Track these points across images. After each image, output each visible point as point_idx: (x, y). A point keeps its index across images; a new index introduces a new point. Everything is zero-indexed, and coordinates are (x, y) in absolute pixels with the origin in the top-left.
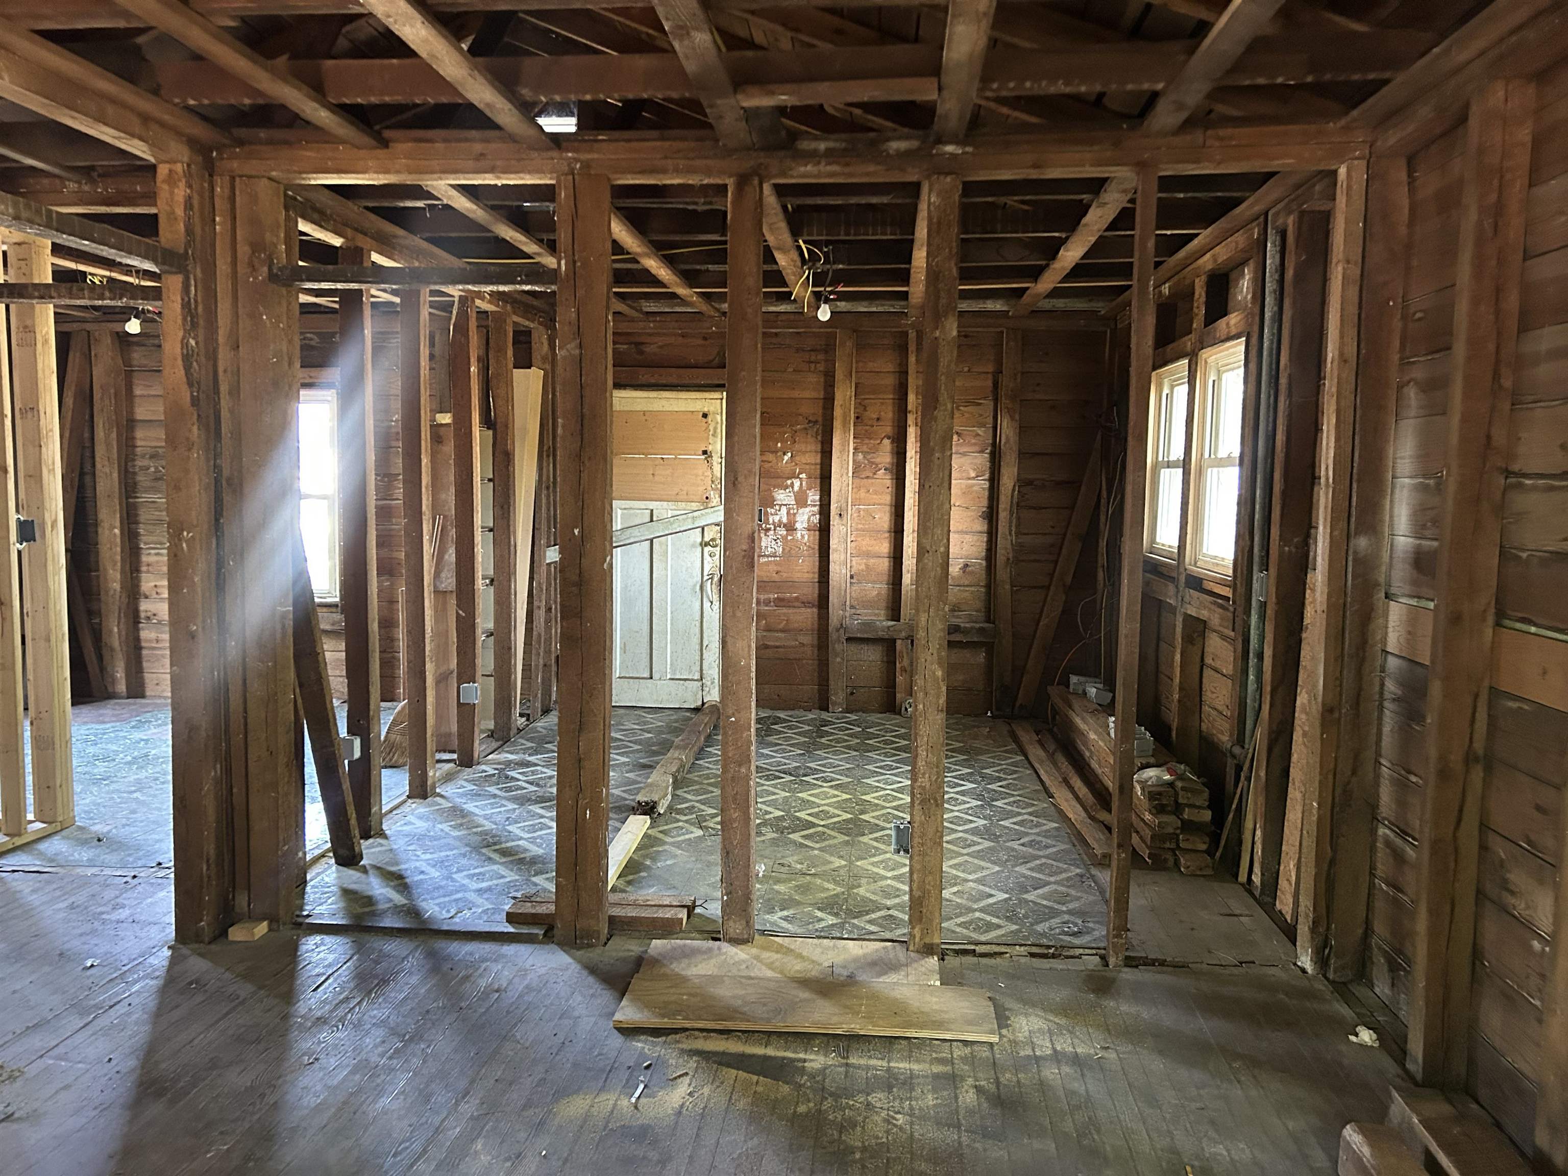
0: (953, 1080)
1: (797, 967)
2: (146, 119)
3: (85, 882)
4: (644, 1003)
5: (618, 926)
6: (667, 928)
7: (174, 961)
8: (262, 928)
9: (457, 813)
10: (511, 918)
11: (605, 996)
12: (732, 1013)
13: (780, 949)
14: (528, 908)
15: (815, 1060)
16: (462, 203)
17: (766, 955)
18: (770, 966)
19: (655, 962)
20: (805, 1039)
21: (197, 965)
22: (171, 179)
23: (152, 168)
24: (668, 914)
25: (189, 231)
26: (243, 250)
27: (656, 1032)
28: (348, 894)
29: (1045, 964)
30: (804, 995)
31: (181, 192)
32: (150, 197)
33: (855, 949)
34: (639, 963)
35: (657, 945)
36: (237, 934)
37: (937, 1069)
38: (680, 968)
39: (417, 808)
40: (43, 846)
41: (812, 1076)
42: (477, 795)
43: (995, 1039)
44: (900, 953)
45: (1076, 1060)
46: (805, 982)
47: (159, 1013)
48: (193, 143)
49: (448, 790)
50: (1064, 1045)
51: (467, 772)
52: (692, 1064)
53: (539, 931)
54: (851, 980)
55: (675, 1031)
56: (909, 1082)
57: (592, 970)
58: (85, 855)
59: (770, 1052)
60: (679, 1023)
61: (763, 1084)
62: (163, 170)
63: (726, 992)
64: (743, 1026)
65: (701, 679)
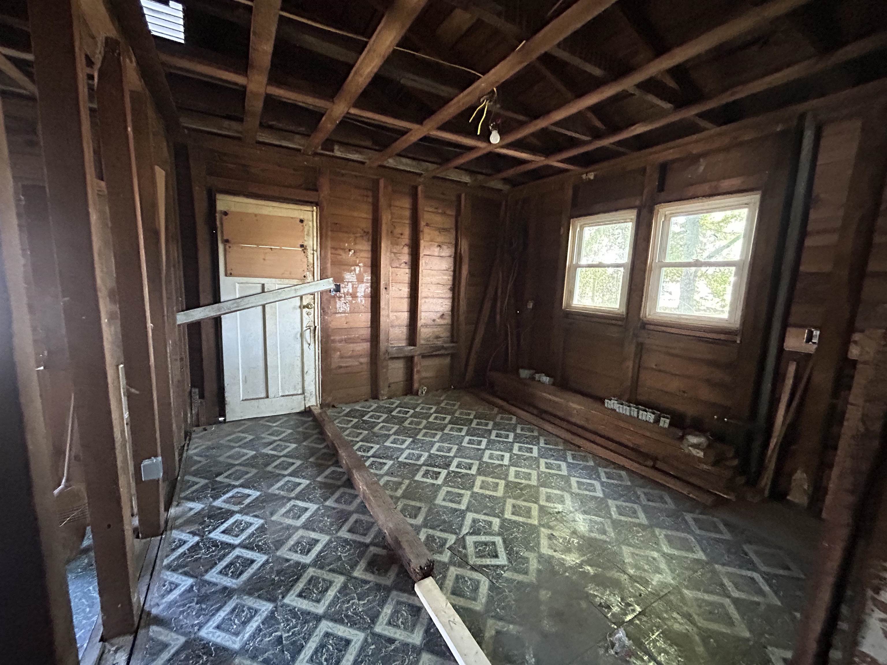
65: (303, 393)
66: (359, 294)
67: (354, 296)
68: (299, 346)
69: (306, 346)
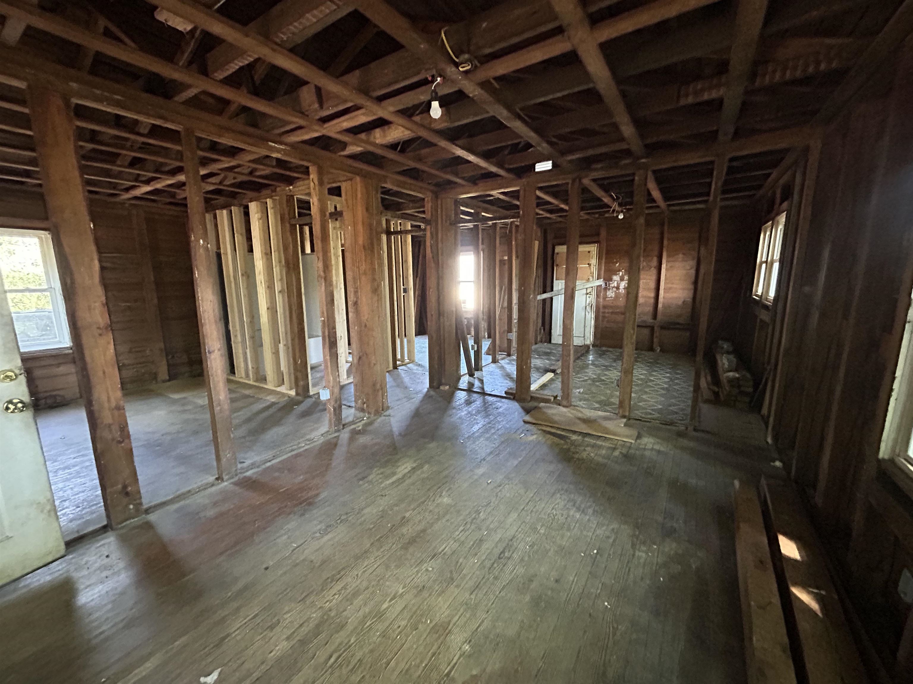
0: (614, 449)
1: (580, 415)
2: (421, 188)
3: (415, 373)
4: (532, 416)
5: (533, 398)
6: (547, 401)
7: (428, 391)
8: (447, 387)
9: (502, 368)
10: (506, 393)
11: (523, 413)
12: (555, 422)
13: (577, 410)
14: (511, 391)
15: (574, 437)
16: (502, 197)
17: (572, 411)
18: (571, 413)
19: (540, 408)
20: (574, 432)
21: (432, 393)
22: (428, 201)
23: (424, 199)
24: (548, 397)
25: (432, 214)
26: (444, 217)
27: (534, 424)
28: (469, 383)
29: (664, 426)
30: (578, 421)
31: (430, 204)
32: (423, 207)
33: (600, 413)
34: (536, 408)
35: (542, 404)
36: (442, 388)
37: (611, 446)
38: (545, 410)
39: (493, 365)
40: (408, 365)
41: (572, 441)
42: (508, 364)
43: (633, 442)
44: (615, 416)
45: (659, 452)
46: (579, 419)
47: (421, 401)
48: (432, 191)
49: (502, 362)
50: (657, 447)
51: (509, 358)
52: (540, 432)
53: (512, 397)
54: (595, 421)
55: (537, 424)
56: (600, 447)
57: (523, 408)
58: (415, 368)
59: (562, 433)
60: (540, 422)
61: (556, 440)
62: (426, 199)
63: (556, 418)
64: (557, 426)
65: (584, 337)
66: (621, 287)
67: (618, 288)
68: (583, 313)
69: (587, 313)
